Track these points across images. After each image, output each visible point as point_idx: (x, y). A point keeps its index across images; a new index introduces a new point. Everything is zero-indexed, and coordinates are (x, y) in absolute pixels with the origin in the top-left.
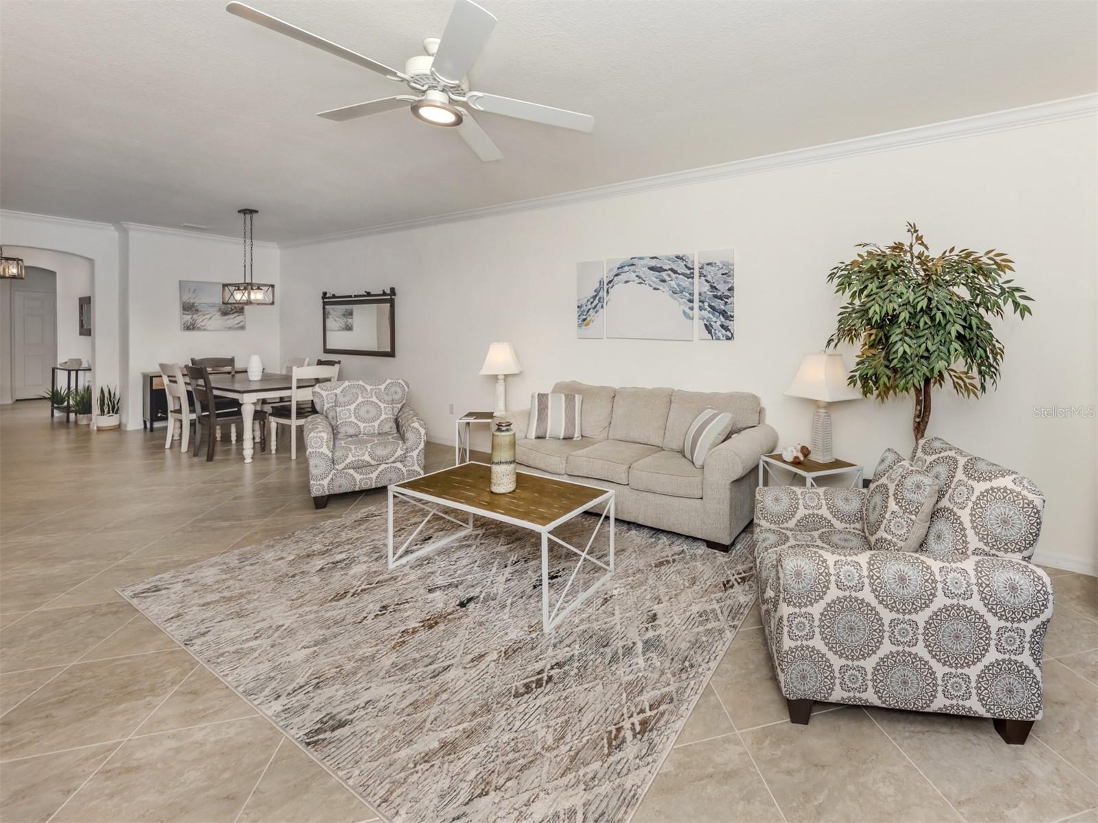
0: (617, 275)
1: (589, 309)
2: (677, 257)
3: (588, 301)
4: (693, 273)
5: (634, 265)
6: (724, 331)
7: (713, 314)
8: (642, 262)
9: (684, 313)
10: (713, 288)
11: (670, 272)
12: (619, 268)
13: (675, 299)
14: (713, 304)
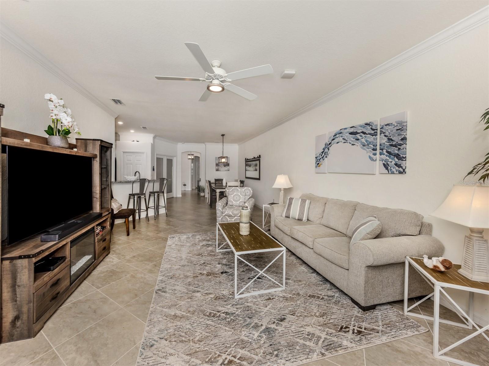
0: (333, 140)
1: (320, 159)
2: (366, 124)
3: (320, 154)
4: (377, 132)
5: (341, 133)
6: (397, 168)
7: (389, 157)
8: (346, 131)
9: (370, 157)
10: (390, 140)
11: (361, 134)
12: (334, 136)
13: (364, 149)
14: (389, 150)
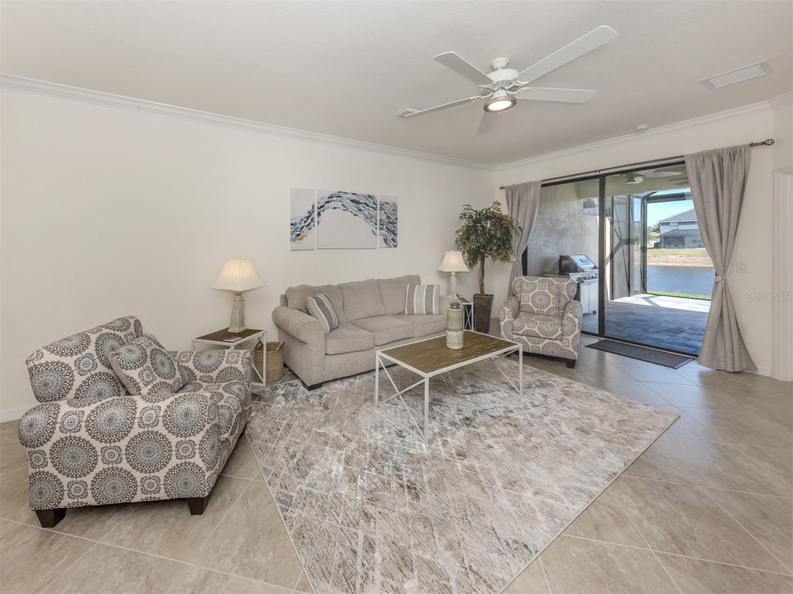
0: (327, 202)
2: (369, 196)
3: (301, 220)
4: (377, 207)
5: (340, 197)
6: (393, 242)
7: (388, 233)
8: (346, 196)
9: (373, 231)
10: (388, 217)
11: (364, 205)
12: (329, 198)
13: (367, 222)
14: (388, 227)
